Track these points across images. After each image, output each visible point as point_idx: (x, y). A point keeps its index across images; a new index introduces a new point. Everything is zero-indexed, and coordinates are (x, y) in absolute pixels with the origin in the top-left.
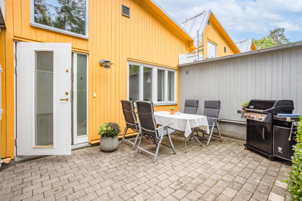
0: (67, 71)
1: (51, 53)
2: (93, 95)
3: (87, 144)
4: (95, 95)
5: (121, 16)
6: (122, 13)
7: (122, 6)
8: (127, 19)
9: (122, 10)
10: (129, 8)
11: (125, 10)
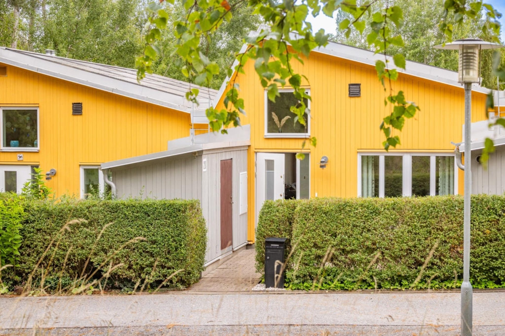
0: (281, 177)
2: (315, 195)
5: (348, 99)
6: (349, 94)
7: (350, 85)
8: (357, 99)
9: (349, 91)
10: (359, 85)
11: (354, 88)
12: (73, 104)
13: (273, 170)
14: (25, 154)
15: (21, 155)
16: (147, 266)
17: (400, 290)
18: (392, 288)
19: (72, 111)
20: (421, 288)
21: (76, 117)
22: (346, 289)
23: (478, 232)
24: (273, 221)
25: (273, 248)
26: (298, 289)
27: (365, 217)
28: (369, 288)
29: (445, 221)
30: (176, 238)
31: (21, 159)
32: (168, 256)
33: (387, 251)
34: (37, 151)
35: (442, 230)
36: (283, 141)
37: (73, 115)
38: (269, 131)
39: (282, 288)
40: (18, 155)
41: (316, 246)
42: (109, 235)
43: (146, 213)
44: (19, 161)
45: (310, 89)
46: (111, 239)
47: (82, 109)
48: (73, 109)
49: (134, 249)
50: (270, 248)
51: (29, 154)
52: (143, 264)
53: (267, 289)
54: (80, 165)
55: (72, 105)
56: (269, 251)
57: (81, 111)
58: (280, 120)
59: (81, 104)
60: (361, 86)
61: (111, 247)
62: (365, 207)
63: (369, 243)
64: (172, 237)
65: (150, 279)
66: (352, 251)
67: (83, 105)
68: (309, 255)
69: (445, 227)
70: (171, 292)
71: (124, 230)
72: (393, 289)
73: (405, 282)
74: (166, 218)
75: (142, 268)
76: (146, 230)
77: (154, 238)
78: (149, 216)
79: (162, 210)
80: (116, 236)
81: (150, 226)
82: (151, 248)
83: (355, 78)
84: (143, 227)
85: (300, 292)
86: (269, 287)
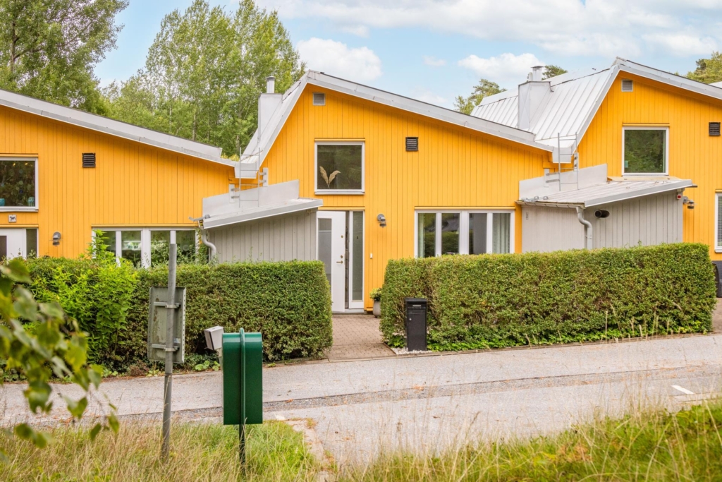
0: (342, 237)
1: (330, 220)
2: (369, 255)
3: (363, 311)
4: (371, 256)
5: (405, 153)
6: (406, 148)
7: (407, 138)
8: (414, 154)
9: (406, 145)
10: (417, 138)
11: (412, 143)
12: (83, 154)
13: (331, 229)
14: (19, 215)
15: (14, 216)
16: (285, 335)
17: (548, 345)
18: (540, 343)
19: (82, 163)
20: (568, 342)
21: (87, 171)
22: (496, 348)
23: (619, 284)
24: (406, 281)
25: (415, 309)
26: (446, 350)
27: (509, 273)
28: (517, 345)
29: (586, 274)
30: (317, 303)
31: (13, 221)
32: (307, 322)
33: (536, 306)
34: (34, 211)
35: (585, 283)
36: (336, 198)
37: (84, 167)
38: (319, 187)
39: (425, 350)
40: (10, 216)
41: (463, 305)
42: (235, 302)
43: (276, 276)
44: (10, 223)
45: (364, 142)
46: (239, 307)
47: (95, 161)
48: (83, 161)
49: (268, 317)
50: (412, 309)
51: (24, 215)
52: (280, 332)
53: (411, 352)
54: (92, 227)
55: (82, 156)
56: (411, 313)
57: (94, 163)
58: (328, 176)
59: (94, 154)
60: (419, 140)
61: (240, 316)
62: (506, 263)
63: (516, 300)
64: (312, 301)
65: (288, 350)
66: (500, 308)
67: (96, 156)
68: (458, 314)
69: (589, 281)
70: (309, 362)
71: (254, 295)
72: (542, 344)
73: (552, 337)
74: (301, 281)
75: (277, 338)
76: (280, 295)
77: (292, 303)
78: (280, 279)
79: (295, 273)
80: (245, 302)
81: (284, 291)
82: (289, 314)
83: (413, 132)
84: (275, 292)
85: (449, 353)
86: (412, 350)
